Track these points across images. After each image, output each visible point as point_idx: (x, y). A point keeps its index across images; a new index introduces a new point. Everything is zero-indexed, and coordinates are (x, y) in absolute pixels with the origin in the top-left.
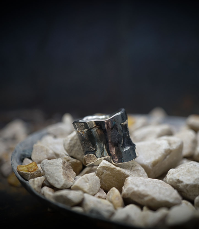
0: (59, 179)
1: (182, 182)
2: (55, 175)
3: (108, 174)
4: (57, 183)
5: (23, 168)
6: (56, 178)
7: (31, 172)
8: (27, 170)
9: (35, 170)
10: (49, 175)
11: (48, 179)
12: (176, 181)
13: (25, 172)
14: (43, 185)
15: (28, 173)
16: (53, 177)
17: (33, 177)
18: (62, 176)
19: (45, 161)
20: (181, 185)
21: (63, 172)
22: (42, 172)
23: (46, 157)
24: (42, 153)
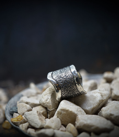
3: (64, 114)
4: (36, 125)
5: (14, 119)
6: (36, 122)
7: (19, 121)
8: (17, 120)
9: (22, 119)
11: (30, 123)
13: (16, 122)
14: (28, 128)
15: (18, 121)
16: (33, 122)
17: (21, 123)
19: (27, 113)
21: (39, 118)
22: (26, 120)
23: (26, 110)
24: (23, 108)
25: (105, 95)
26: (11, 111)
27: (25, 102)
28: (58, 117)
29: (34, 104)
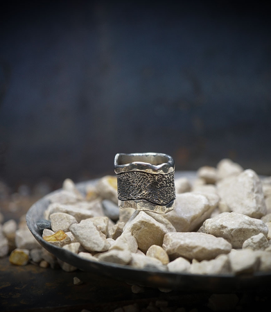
0: (98, 242)
1: (226, 227)
2: (92, 237)
4: (96, 246)
5: (50, 238)
6: (94, 241)
7: (60, 240)
8: (55, 239)
9: (64, 237)
10: (84, 239)
12: (219, 227)
15: (57, 241)
16: (90, 241)
18: (101, 238)
19: (75, 225)
20: (225, 231)
24: (62, 222)
25: (213, 199)
26: (39, 224)
27: (64, 210)
28: (132, 234)
29: (80, 214)
